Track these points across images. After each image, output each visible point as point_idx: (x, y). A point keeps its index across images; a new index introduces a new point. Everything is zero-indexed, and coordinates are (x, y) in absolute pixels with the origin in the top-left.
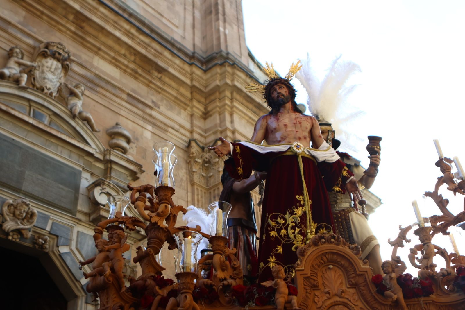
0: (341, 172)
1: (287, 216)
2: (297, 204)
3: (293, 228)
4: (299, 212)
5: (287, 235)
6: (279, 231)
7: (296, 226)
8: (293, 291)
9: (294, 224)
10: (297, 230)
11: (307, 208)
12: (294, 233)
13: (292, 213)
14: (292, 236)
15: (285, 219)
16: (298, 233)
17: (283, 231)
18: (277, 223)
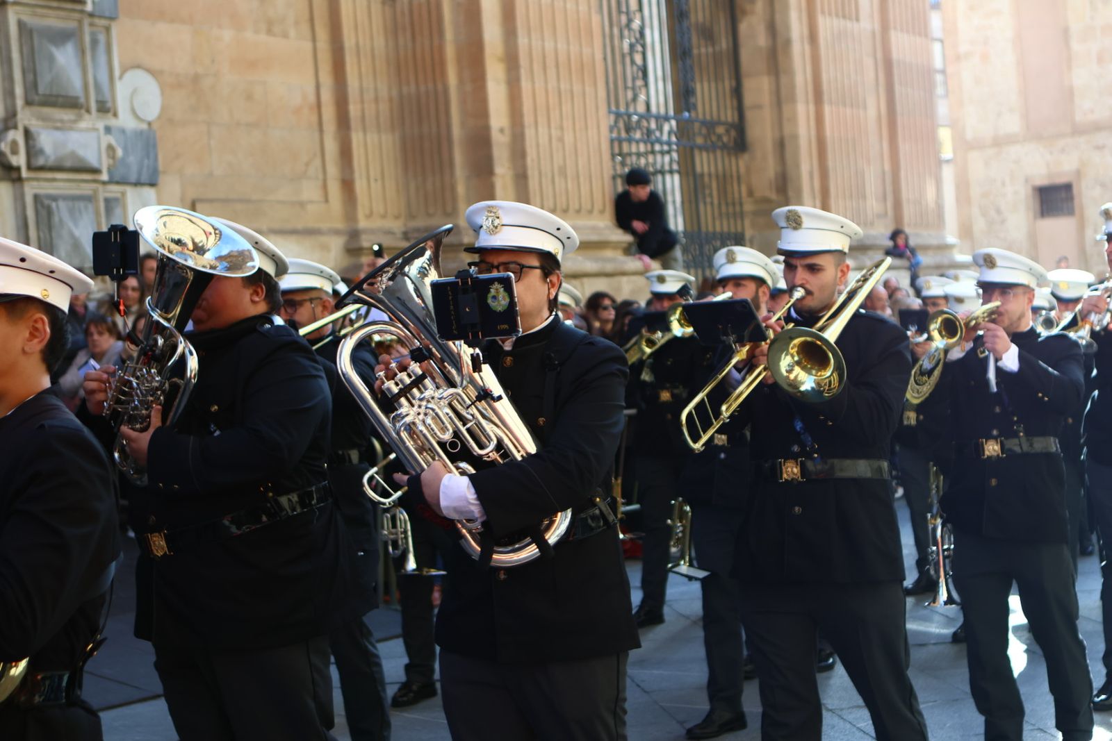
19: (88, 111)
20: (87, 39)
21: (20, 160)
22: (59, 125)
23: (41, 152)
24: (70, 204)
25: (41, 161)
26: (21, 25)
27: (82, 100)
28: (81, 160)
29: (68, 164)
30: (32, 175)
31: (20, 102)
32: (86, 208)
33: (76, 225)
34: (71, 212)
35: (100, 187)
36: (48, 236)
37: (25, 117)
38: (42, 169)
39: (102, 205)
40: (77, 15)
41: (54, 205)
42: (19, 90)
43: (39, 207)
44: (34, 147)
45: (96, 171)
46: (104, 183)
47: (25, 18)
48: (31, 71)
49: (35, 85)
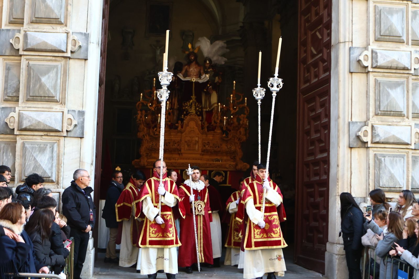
0: (207, 85)
1: (188, 102)
2: (191, 99)
3: (189, 106)
4: (191, 101)
5: (187, 108)
6: (185, 107)
7: (190, 106)
8: (182, 127)
9: (189, 105)
10: (190, 107)
11: (194, 100)
12: (189, 108)
13: (189, 102)
14: (188, 109)
15: (187, 103)
16: (190, 108)
17: (186, 107)
18: (185, 105)
19: (408, 118)
20: (410, 86)
21: (368, 139)
22: (390, 124)
23: (378, 135)
24: (392, 158)
25: (377, 140)
26: (376, 81)
27: (405, 113)
28: (399, 139)
29: (392, 141)
30: (374, 145)
31: (371, 114)
32: (400, 160)
33: (393, 168)
34: (391, 162)
35: (411, 152)
36: (378, 173)
37: (374, 120)
38: (377, 143)
39: (410, 159)
40: (406, 75)
41: (383, 159)
42: (372, 109)
43: (376, 159)
44: (375, 133)
45: (407, 144)
46: (412, 149)
47: (379, 79)
48: (378, 101)
49: (379, 107)
